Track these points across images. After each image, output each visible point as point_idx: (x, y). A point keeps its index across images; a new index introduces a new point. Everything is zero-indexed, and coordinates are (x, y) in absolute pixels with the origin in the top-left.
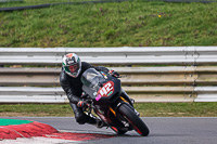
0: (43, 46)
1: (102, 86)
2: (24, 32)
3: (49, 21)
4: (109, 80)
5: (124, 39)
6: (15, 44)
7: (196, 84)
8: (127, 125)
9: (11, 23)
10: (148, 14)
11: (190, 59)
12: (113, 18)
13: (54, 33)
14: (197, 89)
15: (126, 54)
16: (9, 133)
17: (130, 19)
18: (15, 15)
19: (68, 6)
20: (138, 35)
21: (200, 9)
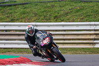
0: (25, 22)
1: (44, 39)
2: (16, 15)
3: (28, 10)
4: (47, 37)
5: (62, 19)
6: (12, 21)
7: (95, 39)
8: (55, 57)
9: (10, 11)
10: (73, 7)
11: (92, 28)
12: (57, 9)
13: (30, 16)
14: (95, 41)
15: (63, 25)
16: (9, 62)
17: (65, 9)
18: (12, 7)
19: (36, 3)
20: (69, 17)
21: (97, 5)
